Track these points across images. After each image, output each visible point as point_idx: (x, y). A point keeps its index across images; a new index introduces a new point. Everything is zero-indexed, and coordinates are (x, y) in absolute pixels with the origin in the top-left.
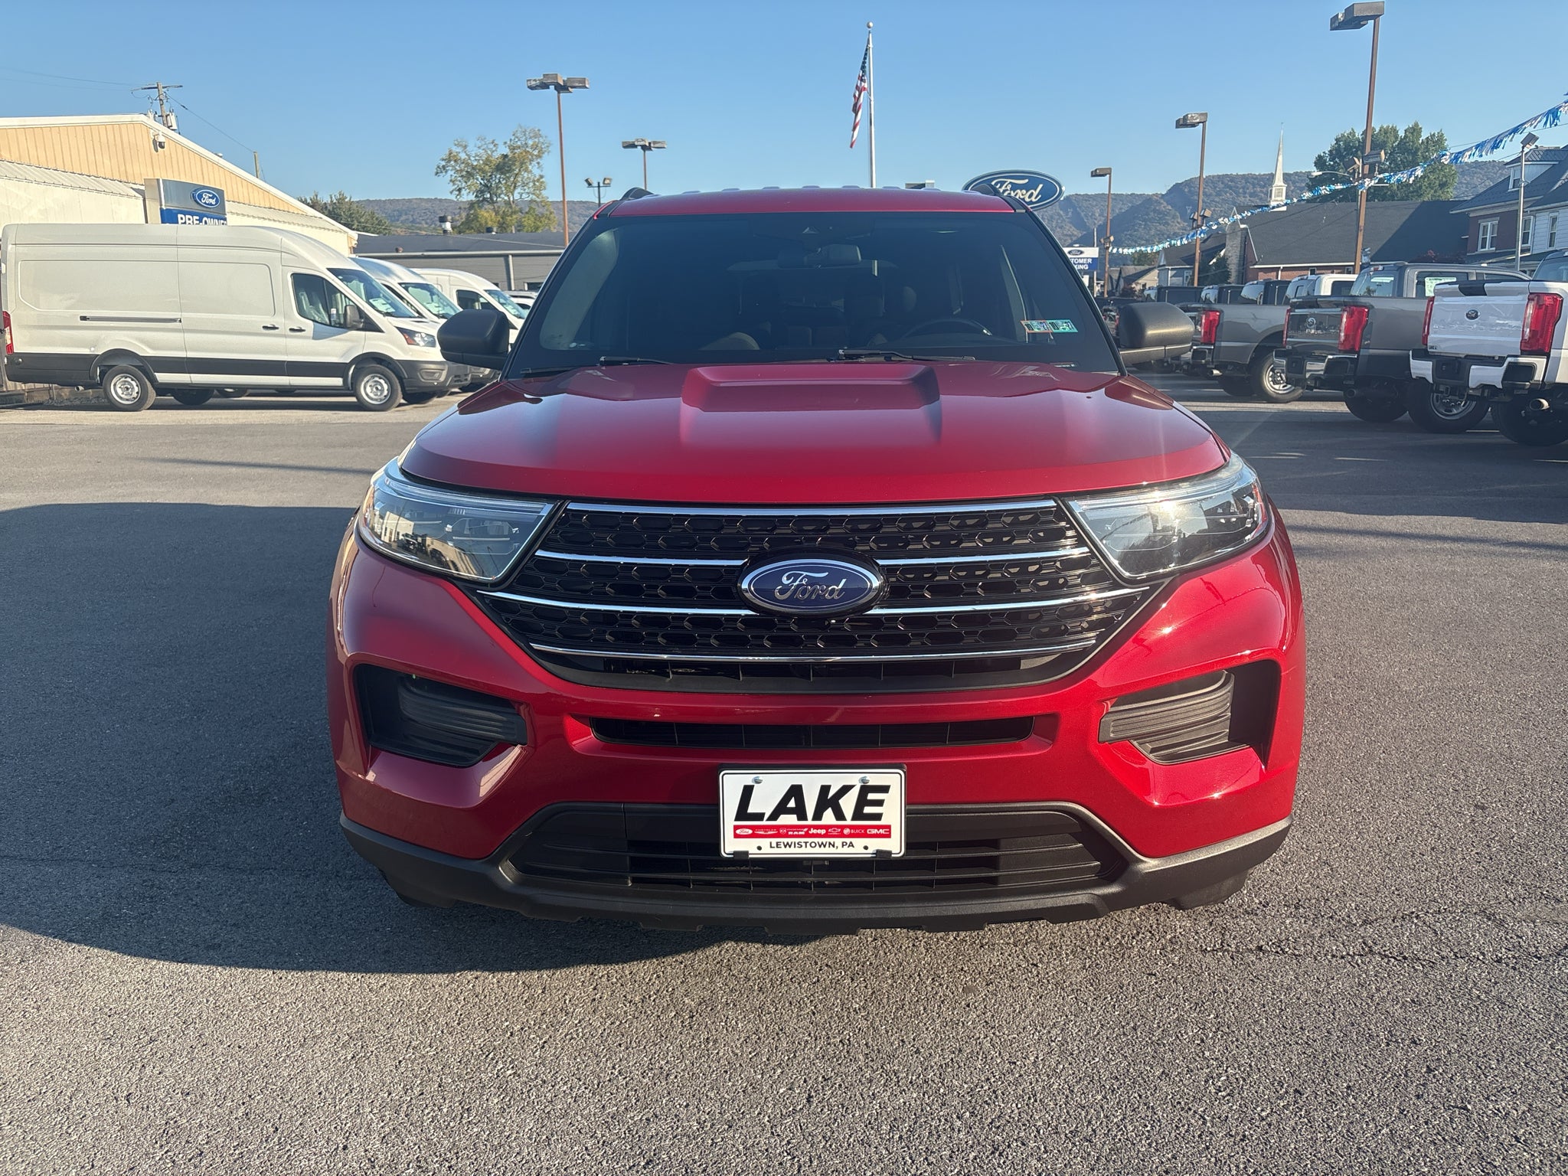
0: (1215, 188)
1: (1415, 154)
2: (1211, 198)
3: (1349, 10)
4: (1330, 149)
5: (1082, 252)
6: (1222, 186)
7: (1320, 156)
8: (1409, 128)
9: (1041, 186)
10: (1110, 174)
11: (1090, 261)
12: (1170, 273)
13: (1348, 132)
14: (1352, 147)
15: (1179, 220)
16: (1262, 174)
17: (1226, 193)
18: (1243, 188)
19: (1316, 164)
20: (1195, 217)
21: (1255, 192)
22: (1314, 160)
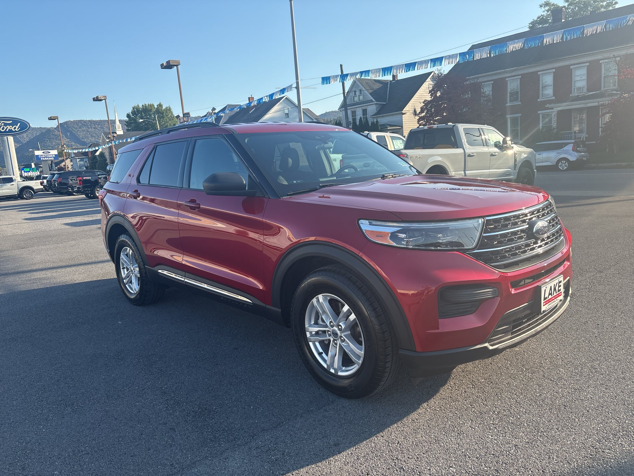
0: (78, 125)
1: (163, 113)
2: (78, 129)
3: (168, 62)
4: (131, 111)
5: (49, 152)
6: (81, 125)
7: (128, 114)
8: (158, 105)
9: (19, 124)
10: (58, 119)
11: (54, 156)
12: (78, 160)
13: (136, 105)
14: (139, 111)
15: (65, 138)
16: (102, 120)
17: (83, 127)
18: (90, 125)
19: (127, 117)
20: (110, 137)
21: (95, 127)
22: (126, 115)
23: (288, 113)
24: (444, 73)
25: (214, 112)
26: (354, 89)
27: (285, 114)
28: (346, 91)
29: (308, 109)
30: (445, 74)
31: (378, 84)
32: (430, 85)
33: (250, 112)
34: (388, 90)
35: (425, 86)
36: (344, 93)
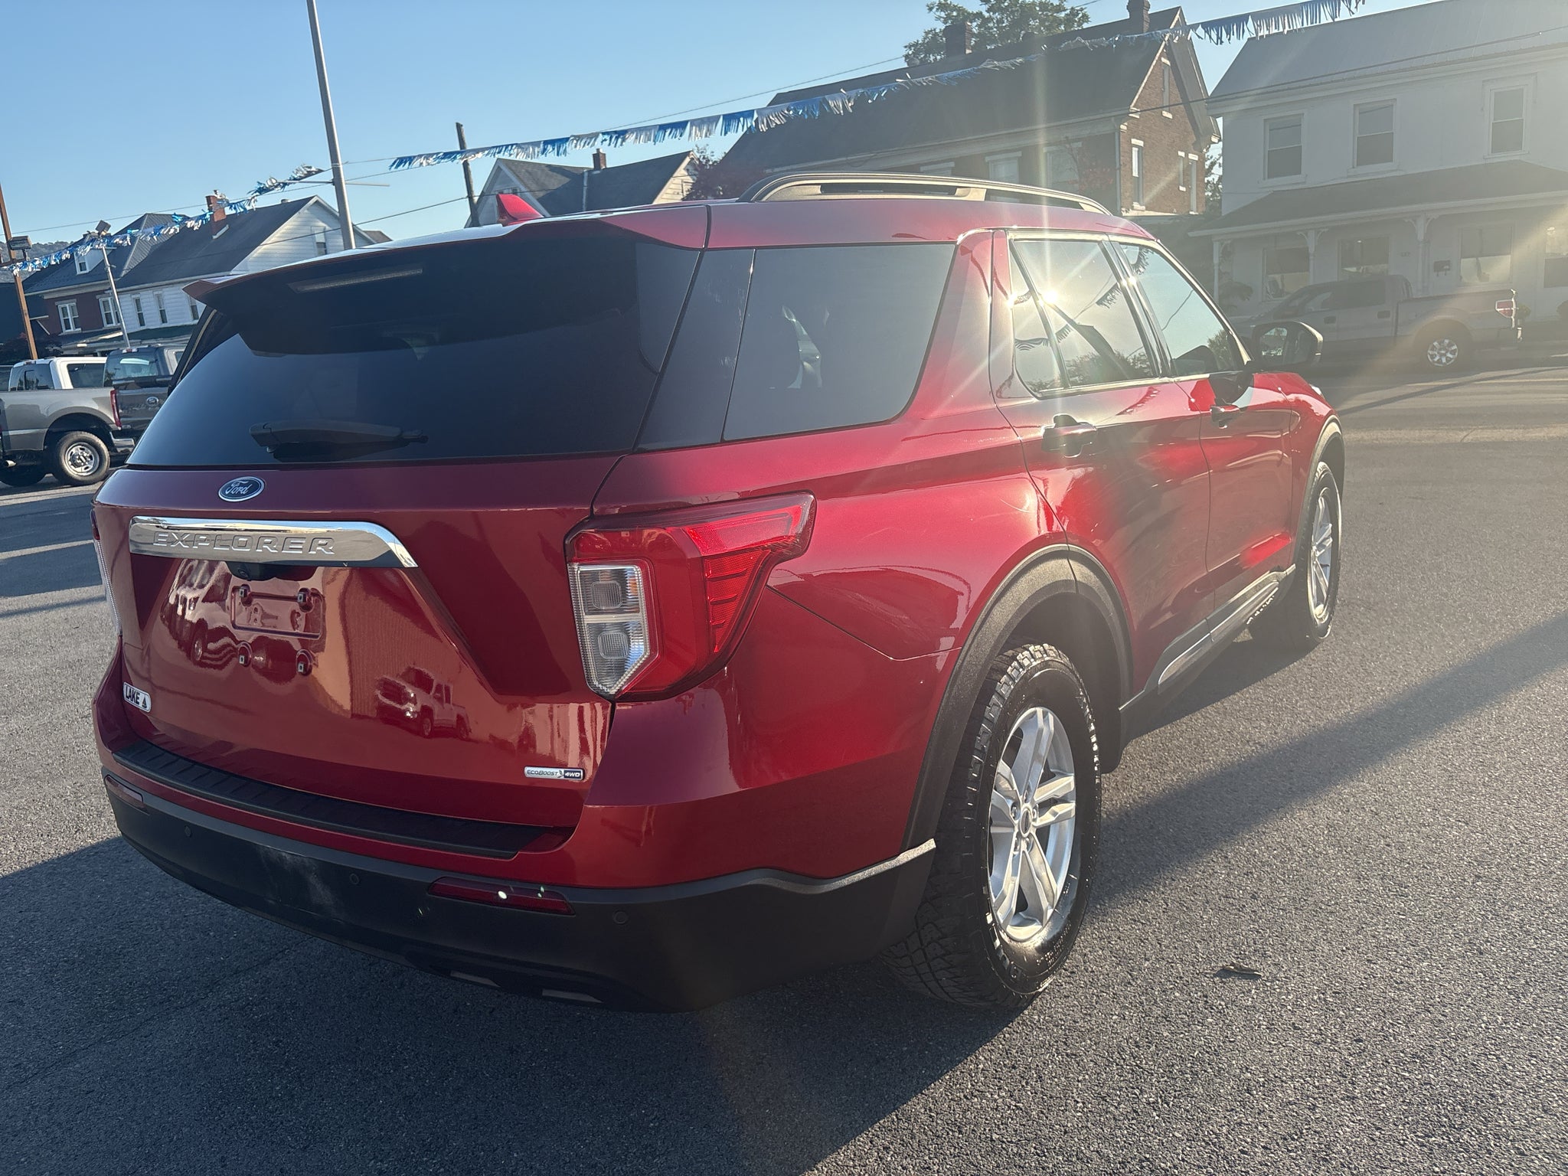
23: (324, 243)
24: (714, 159)
25: (103, 233)
26: (497, 187)
27: (315, 245)
28: (477, 192)
29: (380, 232)
30: (715, 162)
31: (560, 177)
32: (684, 184)
33: (215, 237)
34: (585, 192)
35: (672, 186)
36: (470, 197)
